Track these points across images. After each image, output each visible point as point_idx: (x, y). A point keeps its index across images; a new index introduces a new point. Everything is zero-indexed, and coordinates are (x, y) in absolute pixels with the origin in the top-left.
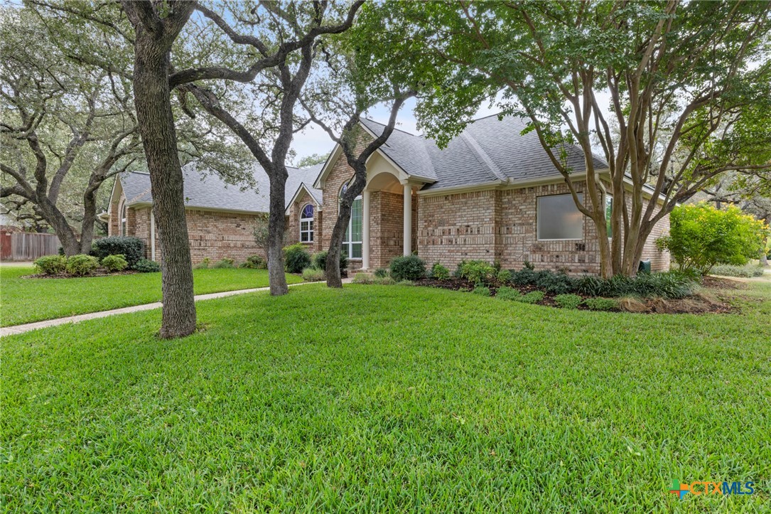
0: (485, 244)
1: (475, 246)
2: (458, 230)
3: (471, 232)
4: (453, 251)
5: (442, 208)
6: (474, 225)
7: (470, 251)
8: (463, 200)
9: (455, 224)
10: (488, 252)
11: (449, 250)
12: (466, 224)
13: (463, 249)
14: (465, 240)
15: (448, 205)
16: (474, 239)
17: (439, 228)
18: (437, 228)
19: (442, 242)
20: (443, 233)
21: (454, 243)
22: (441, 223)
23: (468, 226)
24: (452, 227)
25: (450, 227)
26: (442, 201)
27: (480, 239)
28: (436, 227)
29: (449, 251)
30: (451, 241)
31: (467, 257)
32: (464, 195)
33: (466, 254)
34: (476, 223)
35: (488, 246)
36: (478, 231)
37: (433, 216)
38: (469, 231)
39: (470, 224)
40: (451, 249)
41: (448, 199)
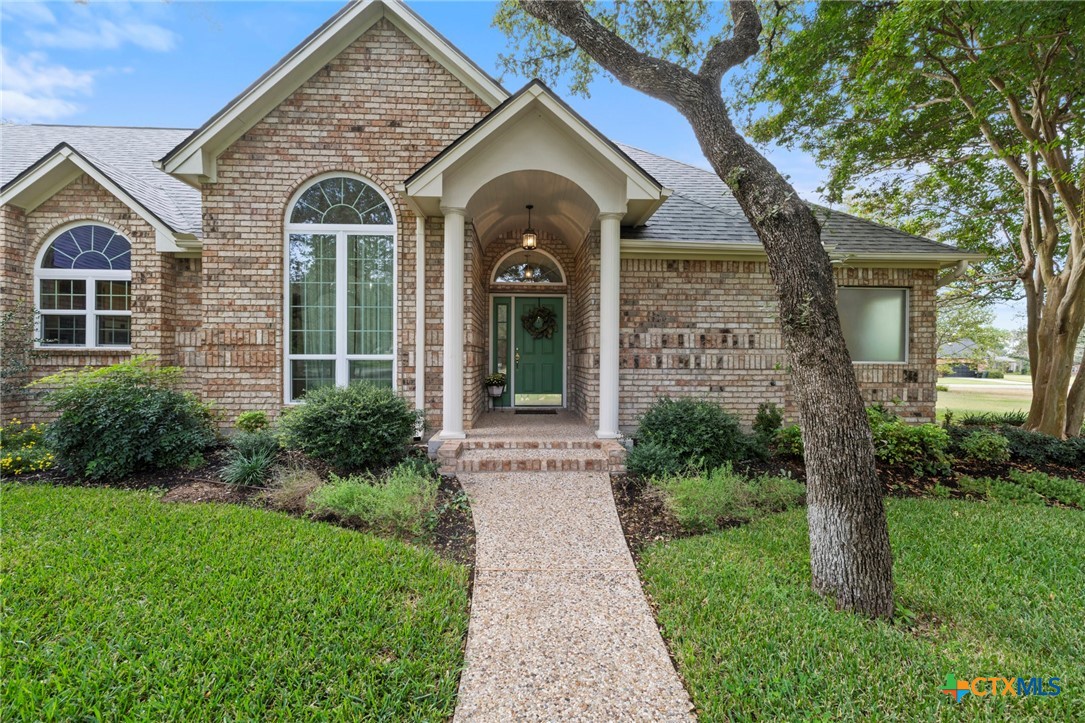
0: (766, 369)
1: (744, 372)
2: (703, 337)
3: (735, 343)
4: (687, 383)
5: (658, 287)
6: (741, 330)
7: (732, 383)
8: (714, 275)
9: (693, 325)
10: (773, 384)
11: (678, 381)
12: (722, 326)
13: (714, 378)
14: (720, 361)
15: (674, 282)
16: (741, 358)
17: (653, 330)
18: (645, 331)
19: (659, 363)
20: (664, 342)
21: (692, 366)
22: (658, 320)
23: (726, 331)
24: (687, 331)
25: (679, 331)
26: (659, 272)
27: (753, 359)
28: (643, 327)
29: (679, 383)
30: (684, 362)
31: (724, 394)
32: (716, 264)
33: (722, 389)
34: (745, 326)
35: (772, 372)
36: (751, 342)
37: (634, 303)
38: (730, 341)
39: (730, 326)
40: (684, 377)
41: (677, 270)
